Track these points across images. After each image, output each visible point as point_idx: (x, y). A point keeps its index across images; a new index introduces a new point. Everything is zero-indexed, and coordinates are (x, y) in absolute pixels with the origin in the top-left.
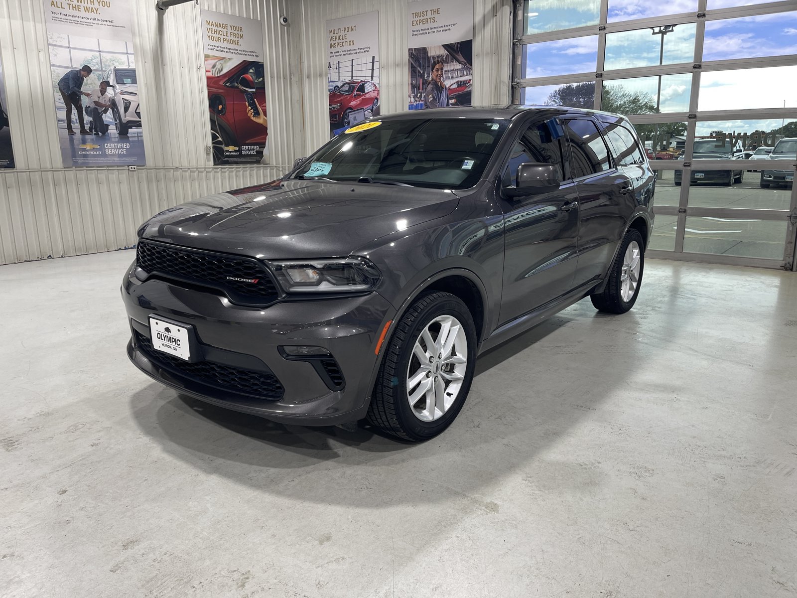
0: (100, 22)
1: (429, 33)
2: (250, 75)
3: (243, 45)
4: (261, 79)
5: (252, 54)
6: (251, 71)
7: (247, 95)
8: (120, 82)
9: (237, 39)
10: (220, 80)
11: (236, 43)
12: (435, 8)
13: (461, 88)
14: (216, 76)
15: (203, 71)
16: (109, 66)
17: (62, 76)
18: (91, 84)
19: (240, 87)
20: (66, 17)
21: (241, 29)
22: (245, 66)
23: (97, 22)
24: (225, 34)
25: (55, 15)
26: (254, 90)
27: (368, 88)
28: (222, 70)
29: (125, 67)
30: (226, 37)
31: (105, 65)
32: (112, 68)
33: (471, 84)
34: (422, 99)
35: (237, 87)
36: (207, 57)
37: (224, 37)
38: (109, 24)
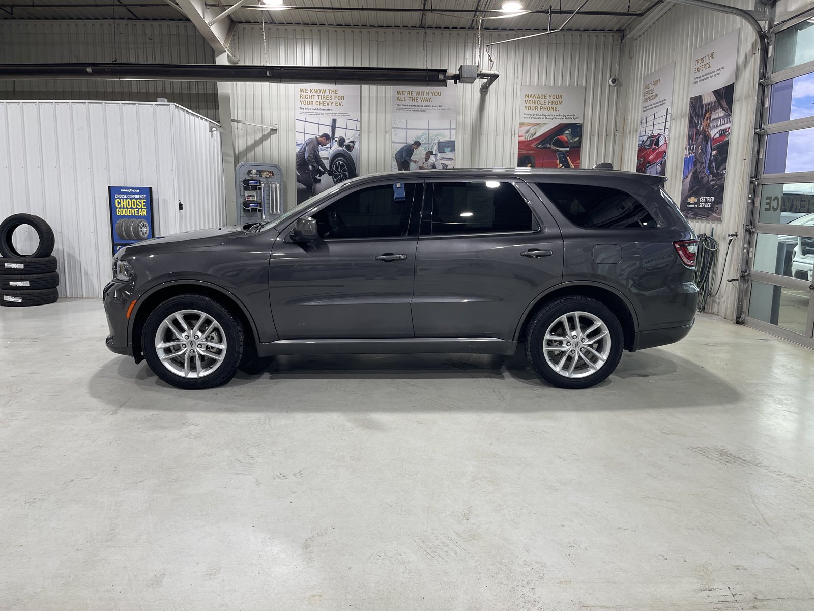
0: (432, 108)
1: (705, 79)
2: (566, 136)
3: (561, 110)
4: (578, 138)
5: (570, 117)
6: (567, 132)
7: (559, 155)
8: (441, 150)
9: (555, 106)
10: (532, 143)
11: (554, 109)
12: (710, 53)
13: (721, 138)
14: (529, 139)
15: (517, 137)
16: (435, 140)
17: (399, 149)
18: (419, 154)
19: (553, 147)
20: (407, 107)
21: (561, 96)
22: (561, 129)
23: (429, 108)
24: (543, 103)
25: (399, 107)
26: (568, 149)
27: (662, 142)
28: (535, 134)
29: (447, 139)
30: (543, 106)
31: (431, 139)
32: (437, 141)
33: (729, 133)
34: (694, 151)
35: (549, 148)
36: (521, 124)
37: (542, 106)
38: (438, 108)
